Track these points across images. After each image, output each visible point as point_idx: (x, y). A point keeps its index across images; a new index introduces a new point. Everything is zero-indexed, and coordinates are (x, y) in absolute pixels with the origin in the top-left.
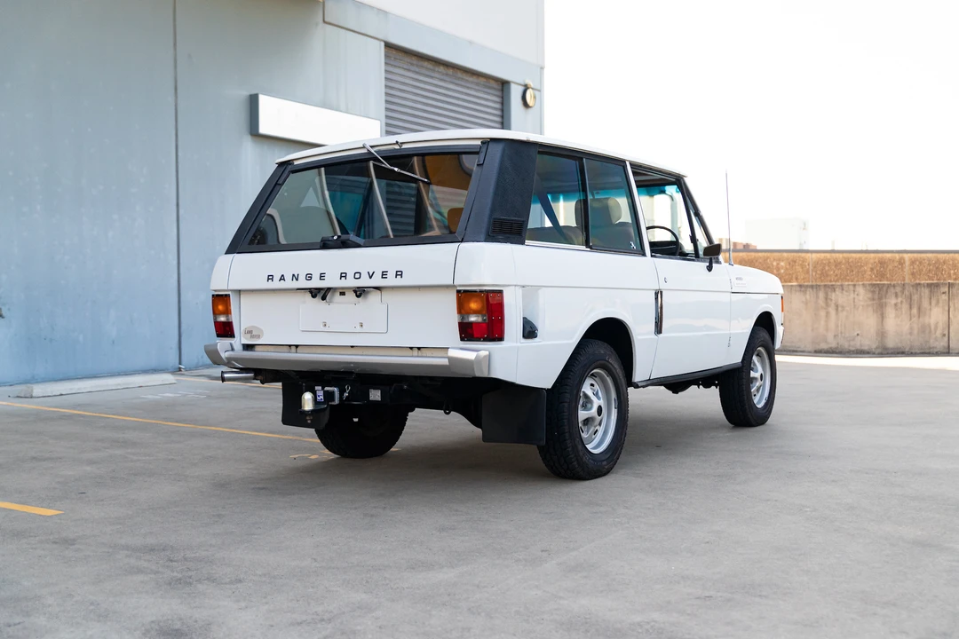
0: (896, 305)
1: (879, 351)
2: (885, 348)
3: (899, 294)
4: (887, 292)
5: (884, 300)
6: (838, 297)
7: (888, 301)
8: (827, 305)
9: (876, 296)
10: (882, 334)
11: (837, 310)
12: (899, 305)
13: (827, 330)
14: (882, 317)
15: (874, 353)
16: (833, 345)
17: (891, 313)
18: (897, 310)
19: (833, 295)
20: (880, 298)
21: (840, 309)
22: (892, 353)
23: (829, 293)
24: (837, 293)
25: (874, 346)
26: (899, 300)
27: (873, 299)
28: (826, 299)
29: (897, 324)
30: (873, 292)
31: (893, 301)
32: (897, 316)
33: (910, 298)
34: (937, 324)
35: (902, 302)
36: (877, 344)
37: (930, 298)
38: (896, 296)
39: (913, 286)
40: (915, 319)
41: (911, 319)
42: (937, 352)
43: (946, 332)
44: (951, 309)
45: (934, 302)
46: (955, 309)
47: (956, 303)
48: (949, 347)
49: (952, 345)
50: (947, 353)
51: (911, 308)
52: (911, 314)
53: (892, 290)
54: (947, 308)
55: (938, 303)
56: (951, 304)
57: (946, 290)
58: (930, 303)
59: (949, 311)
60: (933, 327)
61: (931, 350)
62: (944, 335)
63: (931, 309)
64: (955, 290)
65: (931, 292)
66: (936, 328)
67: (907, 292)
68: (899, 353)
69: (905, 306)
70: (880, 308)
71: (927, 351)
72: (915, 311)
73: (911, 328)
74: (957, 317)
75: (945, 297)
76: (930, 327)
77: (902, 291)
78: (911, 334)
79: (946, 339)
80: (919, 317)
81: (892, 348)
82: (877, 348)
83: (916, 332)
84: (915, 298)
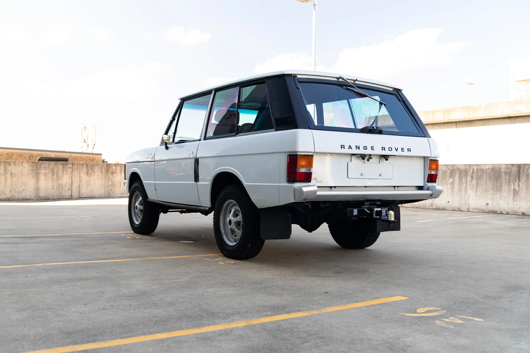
0: (45, 173)
1: (36, 198)
2: (39, 197)
3: (47, 168)
4: (40, 167)
5: (39, 171)
6: (12, 168)
7: (41, 171)
8: (6, 173)
9: (35, 169)
10: (37, 189)
11: (12, 176)
12: (47, 174)
13: (5, 187)
14: (38, 180)
15: (33, 200)
16: (9, 196)
17: (42, 178)
18: (45, 176)
19: (10, 167)
20: (37, 170)
22: (43, 200)
23: (7, 166)
24: (12, 166)
25: (33, 196)
26: (47, 171)
27: (33, 170)
28: (5, 169)
29: (46, 184)
30: (33, 166)
31: (43, 171)
32: (46, 180)
33: (53, 170)
34: (66, 183)
35: (48, 172)
36: (35, 195)
37: (63, 171)
38: (45, 169)
39: (54, 164)
40: (55, 181)
41: (53, 181)
42: (66, 198)
43: (71, 188)
44: (73, 176)
45: (65, 172)
46: (75, 176)
47: (76, 173)
48: (72, 196)
49: (73, 195)
50: (72, 198)
51: (53, 175)
52: (53, 179)
53: (43, 166)
54: (71, 175)
55: (66, 173)
56: (73, 174)
57: (71, 166)
58: (63, 173)
59: (72, 177)
60: (64, 185)
61: (63, 197)
62: (69, 189)
63: (63, 176)
64: (75, 167)
65: (63, 167)
66: (66, 186)
67: (51, 167)
68: (47, 199)
69: (50, 174)
70: (37, 175)
71: (61, 198)
72: (55, 177)
73: (53, 186)
74: (76, 180)
75: (70, 170)
76: (62, 185)
77: (49, 167)
78: (53, 189)
79: (70, 191)
80: (57, 180)
81: (43, 197)
82: (34, 197)
83: (55, 188)
84: (55, 170)
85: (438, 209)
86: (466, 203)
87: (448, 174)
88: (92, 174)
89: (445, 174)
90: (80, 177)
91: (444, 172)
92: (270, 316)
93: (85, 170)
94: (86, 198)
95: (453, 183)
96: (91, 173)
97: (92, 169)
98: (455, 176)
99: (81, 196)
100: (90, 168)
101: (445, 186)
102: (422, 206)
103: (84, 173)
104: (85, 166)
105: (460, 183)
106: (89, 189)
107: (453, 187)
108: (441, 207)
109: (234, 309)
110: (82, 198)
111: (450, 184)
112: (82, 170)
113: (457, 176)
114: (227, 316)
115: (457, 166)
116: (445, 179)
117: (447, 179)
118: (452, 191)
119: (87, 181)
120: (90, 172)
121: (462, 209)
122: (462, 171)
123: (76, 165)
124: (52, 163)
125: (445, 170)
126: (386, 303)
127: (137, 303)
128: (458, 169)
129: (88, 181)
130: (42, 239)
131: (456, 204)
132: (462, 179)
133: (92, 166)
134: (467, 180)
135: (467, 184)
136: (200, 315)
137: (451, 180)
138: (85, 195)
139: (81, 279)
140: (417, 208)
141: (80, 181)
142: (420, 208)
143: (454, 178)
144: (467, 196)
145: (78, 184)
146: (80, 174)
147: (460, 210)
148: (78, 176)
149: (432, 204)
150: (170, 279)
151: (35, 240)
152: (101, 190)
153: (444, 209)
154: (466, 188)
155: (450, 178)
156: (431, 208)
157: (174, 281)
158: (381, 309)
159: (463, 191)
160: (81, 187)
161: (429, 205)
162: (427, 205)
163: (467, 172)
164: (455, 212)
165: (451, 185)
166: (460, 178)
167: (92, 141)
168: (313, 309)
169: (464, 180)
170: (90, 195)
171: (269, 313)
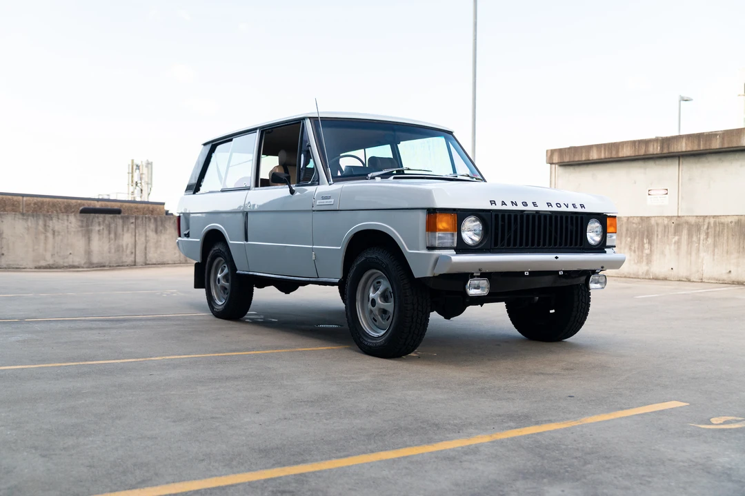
0: (99, 231)
1: (87, 265)
2: (91, 264)
3: (101, 223)
4: (92, 222)
5: (90, 228)
6: (55, 224)
7: (93, 228)
8: (46, 230)
9: (84, 224)
10: (89, 253)
11: (54, 234)
12: (101, 231)
13: (46, 250)
14: (89, 240)
15: (83, 268)
16: (51, 262)
17: (95, 237)
18: (99, 234)
19: (51, 222)
20: (87, 226)
21: (56, 234)
22: (96, 267)
23: (48, 221)
24: (54, 221)
25: (83, 262)
26: (101, 228)
27: (82, 227)
28: (45, 225)
29: (100, 246)
30: (82, 221)
31: (97, 228)
32: (100, 240)
33: (109, 226)
34: (127, 245)
35: (103, 229)
36: (85, 261)
37: (123, 227)
38: (99, 225)
39: (111, 218)
40: (112, 242)
41: (109, 242)
42: (127, 265)
43: (133, 251)
44: (137, 235)
45: (125, 229)
46: (139, 235)
47: (140, 230)
48: (135, 261)
49: (137, 260)
50: (135, 265)
51: (110, 233)
52: (109, 239)
53: (96, 220)
54: (134, 234)
55: (128, 230)
56: (137, 231)
57: (134, 221)
58: (123, 230)
59: (135, 236)
60: (125, 247)
61: (124, 264)
62: (132, 253)
63: (123, 235)
64: (139, 221)
65: (123, 222)
66: (127, 248)
67: (107, 222)
68: (101, 266)
69: (106, 232)
70: (87, 234)
71: (121, 264)
72: (112, 236)
73: (110, 248)
74: (141, 240)
75: (133, 226)
76: (122, 246)
77: (104, 221)
78: (109, 252)
79: (133, 256)
80: (115, 239)
81: (97, 263)
82: (85, 263)
83: (113, 251)
84: (113, 226)
85: (656, 279)
86: (698, 272)
87: (672, 230)
88: (163, 231)
89: (667, 230)
90: (146, 236)
91: (665, 227)
92: (515, 428)
93: (152, 226)
94: (155, 264)
95: (678, 243)
96: (161, 231)
97: (163, 225)
98: (682, 231)
99: (148, 262)
100: (159, 223)
101: (668, 247)
102: (634, 274)
103: (152, 231)
104: (152, 220)
105: (690, 242)
106: (159, 252)
107: (679, 248)
108: (661, 276)
109: (461, 419)
110: (149, 264)
111: (675, 243)
112: (149, 227)
113: (685, 232)
114: (459, 429)
115: (685, 218)
116: (668, 236)
117: (670, 237)
118: (678, 254)
119: (155, 240)
120: (160, 228)
121: (692, 279)
122: (693, 225)
123: (140, 219)
124: (108, 217)
125: (668, 225)
126: (663, 411)
127: (325, 411)
128: (687, 223)
129: (157, 241)
130: (134, 323)
131: (683, 273)
132: (692, 237)
133: (162, 221)
134: (700, 238)
135: (699, 244)
136: (420, 426)
137: (676, 238)
138: (154, 261)
139: (227, 378)
140: (625, 277)
141: (147, 241)
142: (629, 277)
143: (680, 236)
144: (700, 261)
145: (144, 245)
146: (146, 231)
147: (689, 281)
148: (144, 234)
149: (647, 271)
150: (346, 378)
151: (125, 324)
152: (175, 254)
153: (665, 279)
154: (699, 250)
155: (675, 234)
156: (647, 277)
157: (353, 381)
158: (660, 419)
159: (694, 253)
160: (148, 249)
161: (643, 273)
162: (640, 273)
163: (700, 227)
164: (682, 282)
165: (676, 246)
166: (690, 235)
167: (148, 184)
168: (568, 419)
169: (695, 239)
170: (160, 260)
171: (512, 424)
